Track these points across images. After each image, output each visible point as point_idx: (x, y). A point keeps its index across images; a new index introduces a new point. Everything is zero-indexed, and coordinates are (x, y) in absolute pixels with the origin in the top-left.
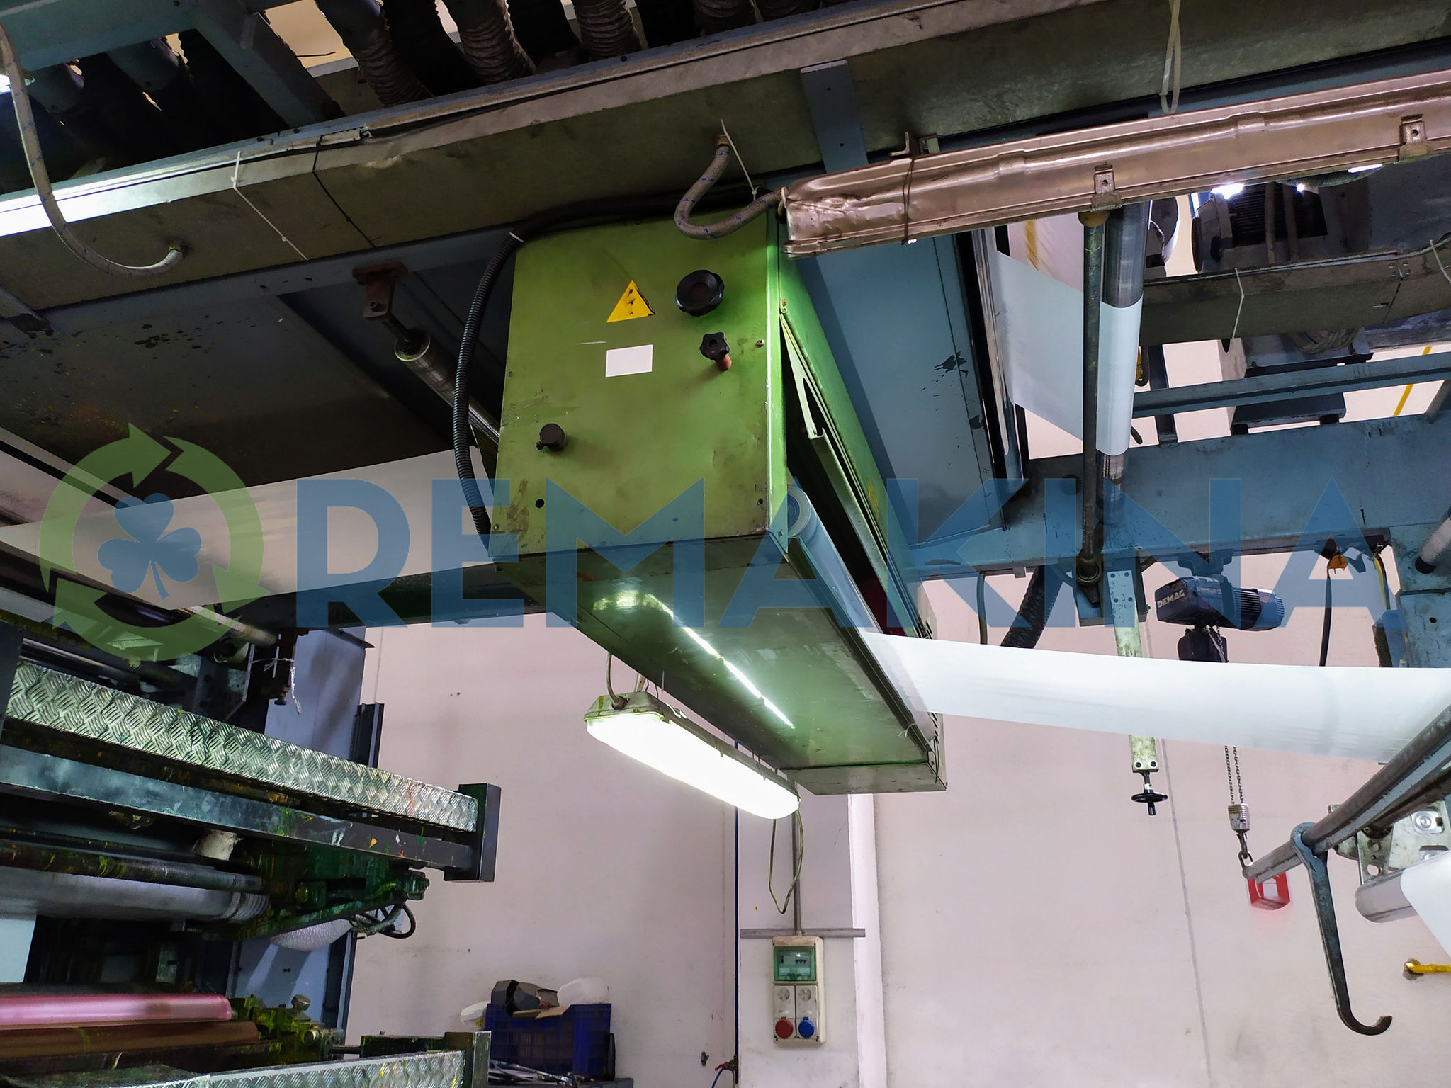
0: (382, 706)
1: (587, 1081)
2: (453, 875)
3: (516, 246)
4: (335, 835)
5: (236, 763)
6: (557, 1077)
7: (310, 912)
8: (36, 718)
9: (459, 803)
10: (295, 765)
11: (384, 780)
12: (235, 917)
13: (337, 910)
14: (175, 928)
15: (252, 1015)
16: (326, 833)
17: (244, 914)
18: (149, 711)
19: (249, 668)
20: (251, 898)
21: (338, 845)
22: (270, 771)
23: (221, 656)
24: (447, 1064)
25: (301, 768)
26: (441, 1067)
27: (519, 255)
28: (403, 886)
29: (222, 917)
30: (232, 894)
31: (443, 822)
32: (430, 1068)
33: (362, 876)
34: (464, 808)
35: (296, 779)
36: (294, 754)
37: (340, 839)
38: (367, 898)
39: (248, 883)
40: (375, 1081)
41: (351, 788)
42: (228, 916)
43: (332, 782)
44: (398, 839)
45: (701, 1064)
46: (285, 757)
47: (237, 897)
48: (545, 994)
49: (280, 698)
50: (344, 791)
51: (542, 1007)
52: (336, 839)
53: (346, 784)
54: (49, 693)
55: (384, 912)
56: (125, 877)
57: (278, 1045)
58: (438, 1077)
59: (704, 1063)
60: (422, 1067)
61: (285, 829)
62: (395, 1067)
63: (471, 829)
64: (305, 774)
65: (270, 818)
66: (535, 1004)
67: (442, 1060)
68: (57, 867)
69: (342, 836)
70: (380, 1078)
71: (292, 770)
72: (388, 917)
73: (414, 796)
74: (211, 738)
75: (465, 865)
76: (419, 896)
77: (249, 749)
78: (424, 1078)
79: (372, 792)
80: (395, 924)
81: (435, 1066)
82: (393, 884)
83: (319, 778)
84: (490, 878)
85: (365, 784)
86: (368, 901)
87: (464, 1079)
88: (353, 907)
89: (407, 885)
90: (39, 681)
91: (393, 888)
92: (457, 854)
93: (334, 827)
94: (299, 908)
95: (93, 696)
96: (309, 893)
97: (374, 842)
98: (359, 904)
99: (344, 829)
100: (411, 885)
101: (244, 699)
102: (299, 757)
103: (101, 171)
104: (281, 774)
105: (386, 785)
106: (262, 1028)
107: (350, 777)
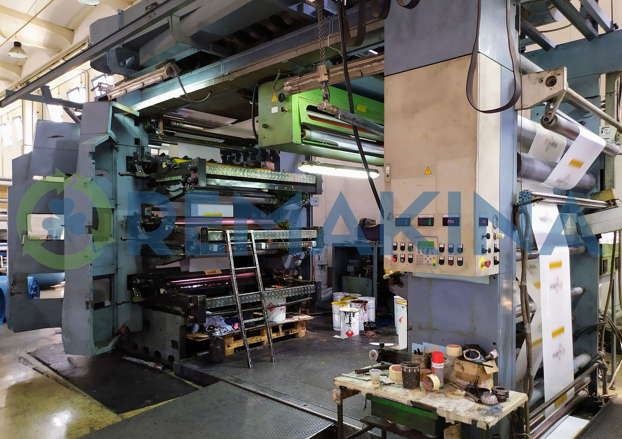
3: (258, 86)
8: (211, 173)
9: (309, 178)
14: (262, 206)
16: (273, 187)
18: (231, 169)
27: (259, 87)
31: (305, 182)
34: (312, 179)
35: (264, 177)
43: (273, 177)
44: (293, 187)
47: (271, 199)
48: (373, 221)
51: (371, 225)
52: (276, 188)
53: (277, 177)
58: (310, 235)
63: (314, 183)
66: (369, 224)
73: (296, 177)
74: (244, 171)
75: (314, 191)
77: (252, 172)
78: (306, 235)
79: (284, 178)
83: (270, 176)
85: (282, 176)
87: (317, 235)
90: (210, 167)
93: (275, 186)
97: (286, 188)
99: (278, 186)
101: (269, 154)
102: (264, 173)
103: (199, 68)
105: (287, 176)
107: (278, 175)
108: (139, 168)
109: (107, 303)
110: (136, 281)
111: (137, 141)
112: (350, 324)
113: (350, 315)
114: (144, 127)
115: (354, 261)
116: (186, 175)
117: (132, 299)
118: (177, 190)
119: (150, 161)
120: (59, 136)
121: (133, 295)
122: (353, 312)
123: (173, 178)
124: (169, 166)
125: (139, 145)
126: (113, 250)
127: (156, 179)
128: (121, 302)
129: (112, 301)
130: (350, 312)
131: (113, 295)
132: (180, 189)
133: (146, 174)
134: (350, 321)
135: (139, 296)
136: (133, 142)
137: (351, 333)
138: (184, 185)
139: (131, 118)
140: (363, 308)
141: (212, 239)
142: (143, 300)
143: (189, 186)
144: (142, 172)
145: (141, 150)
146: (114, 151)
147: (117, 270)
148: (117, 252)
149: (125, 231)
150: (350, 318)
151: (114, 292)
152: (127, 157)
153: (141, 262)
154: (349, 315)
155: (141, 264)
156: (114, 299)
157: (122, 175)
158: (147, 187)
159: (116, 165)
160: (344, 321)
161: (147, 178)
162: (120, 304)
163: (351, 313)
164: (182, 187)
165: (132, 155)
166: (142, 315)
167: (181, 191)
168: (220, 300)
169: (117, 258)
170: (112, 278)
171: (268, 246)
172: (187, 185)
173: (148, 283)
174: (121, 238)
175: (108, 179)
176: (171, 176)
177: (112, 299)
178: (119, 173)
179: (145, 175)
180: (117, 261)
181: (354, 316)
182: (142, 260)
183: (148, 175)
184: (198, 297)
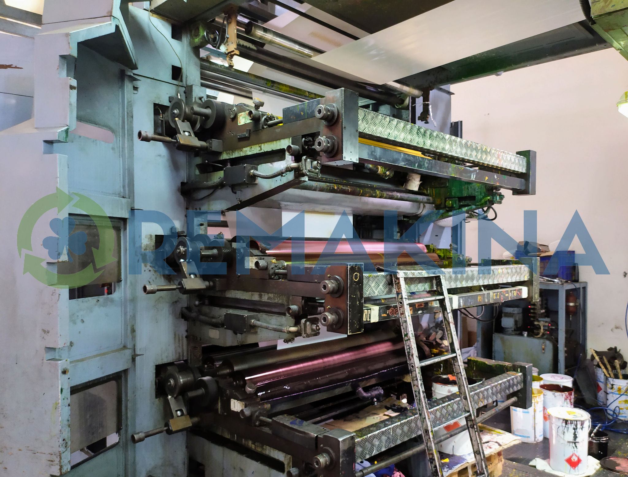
0: (461, 122)
1: (567, 282)
2: (517, 192)
4: (472, 175)
5: (435, 146)
6: (553, 280)
7: (451, 211)
9: (518, 160)
10: (455, 145)
11: (488, 151)
12: (422, 214)
13: (465, 209)
15: (434, 251)
16: (469, 175)
17: (425, 212)
18: (402, 125)
19: (410, 109)
20: (427, 206)
21: (474, 180)
22: (447, 148)
23: (398, 105)
24: (522, 269)
25: (457, 147)
26: (520, 270)
28: (493, 198)
29: (417, 214)
30: (420, 204)
31: (512, 169)
32: (516, 271)
33: (473, 195)
34: (521, 162)
35: (456, 152)
36: (454, 140)
37: (474, 177)
38: (477, 204)
39: (428, 200)
40: (497, 275)
41: (476, 155)
42: (419, 213)
43: (469, 152)
44: (496, 177)
45: (623, 276)
46: (451, 143)
47: (422, 205)
48: (542, 246)
49: (426, 120)
50: (474, 157)
51: (542, 252)
52: (473, 177)
53: (474, 153)
54: (369, 120)
55: (483, 210)
56: (385, 198)
57: (447, 262)
58: (520, 274)
59: (625, 276)
60: (514, 271)
61: (454, 174)
62: (504, 270)
63: (524, 171)
64: (459, 150)
65: (448, 169)
66: (539, 250)
67: (520, 268)
68: (363, 195)
69: (475, 176)
70: (498, 274)
71: (454, 147)
72: (485, 212)
73: (500, 157)
74: (424, 135)
75: (523, 188)
76: (500, 203)
77: (438, 139)
78: (514, 275)
79: (484, 157)
80: (488, 215)
81: (518, 270)
82: (489, 198)
83: (464, 151)
84: (534, 193)
85: (481, 153)
86: (478, 205)
87: (530, 276)
88: (471, 208)
89: (495, 198)
90: (365, 115)
91: (489, 200)
92: (518, 183)
93: (472, 172)
94: (447, 209)
95: (383, 120)
96: (452, 203)
97: (487, 178)
98: (474, 207)
99: (475, 173)
100: (497, 198)
102: (456, 142)
104: (450, 150)
105: (489, 152)
106: (439, 256)
107: (475, 150)
108: (183, 127)
109: (112, 439)
110: (176, 380)
111: (177, 73)
112: (575, 443)
113: (576, 426)
114: (191, 43)
115: (513, 311)
116: (303, 136)
117: (167, 425)
118: (281, 174)
119: (208, 111)
120: (10, 66)
121: (167, 414)
122: (582, 421)
123: (267, 147)
124: (256, 120)
125: (182, 81)
126: (125, 314)
127: (220, 153)
128: (142, 435)
129: (123, 431)
130: (577, 421)
131: (124, 417)
132: (289, 170)
133: (199, 140)
134: (575, 437)
135: (182, 414)
136: (169, 73)
137: (576, 459)
138: (298, 159)
139: (163, 20)
140: (568, 401)
141: (368, 293)
142: (191, 425)
143: (312, 162)
144: (190, 135)
145: (185, 92)
146: (128, 86)
147: (134, 360)
148: (134, 317)
149: (150, 268)
150: (575, 432)
151: (126, 409)
152: (155, 105)
153: (185, 334)
154: (573, 426)
155: (185, 340)
156: (127, 426)
157: (146, 139)
158: (197, 172)
159: (132, 117)
160: (562, 436)
161: (201, 149)
162: (141, 440)
163: (578, 423)
164: (294, 165)
165: (166, 103)
166: (187, 447)
167: (290, 176)
168: (378, 437)
169: (133, 331)
170: (123, 379)
171: (461, 301)
172: (305, 160)
173: (203, 384)
174: (145, 288)
175: (113, 149)
176: (259, 142)
177: (123, 427)
178: (140, 134)
179: (196, 142)
180: (134, 338)
181: (582, 429)
182: (187, 331)
183: (203, 143)
184: (340, 439)
